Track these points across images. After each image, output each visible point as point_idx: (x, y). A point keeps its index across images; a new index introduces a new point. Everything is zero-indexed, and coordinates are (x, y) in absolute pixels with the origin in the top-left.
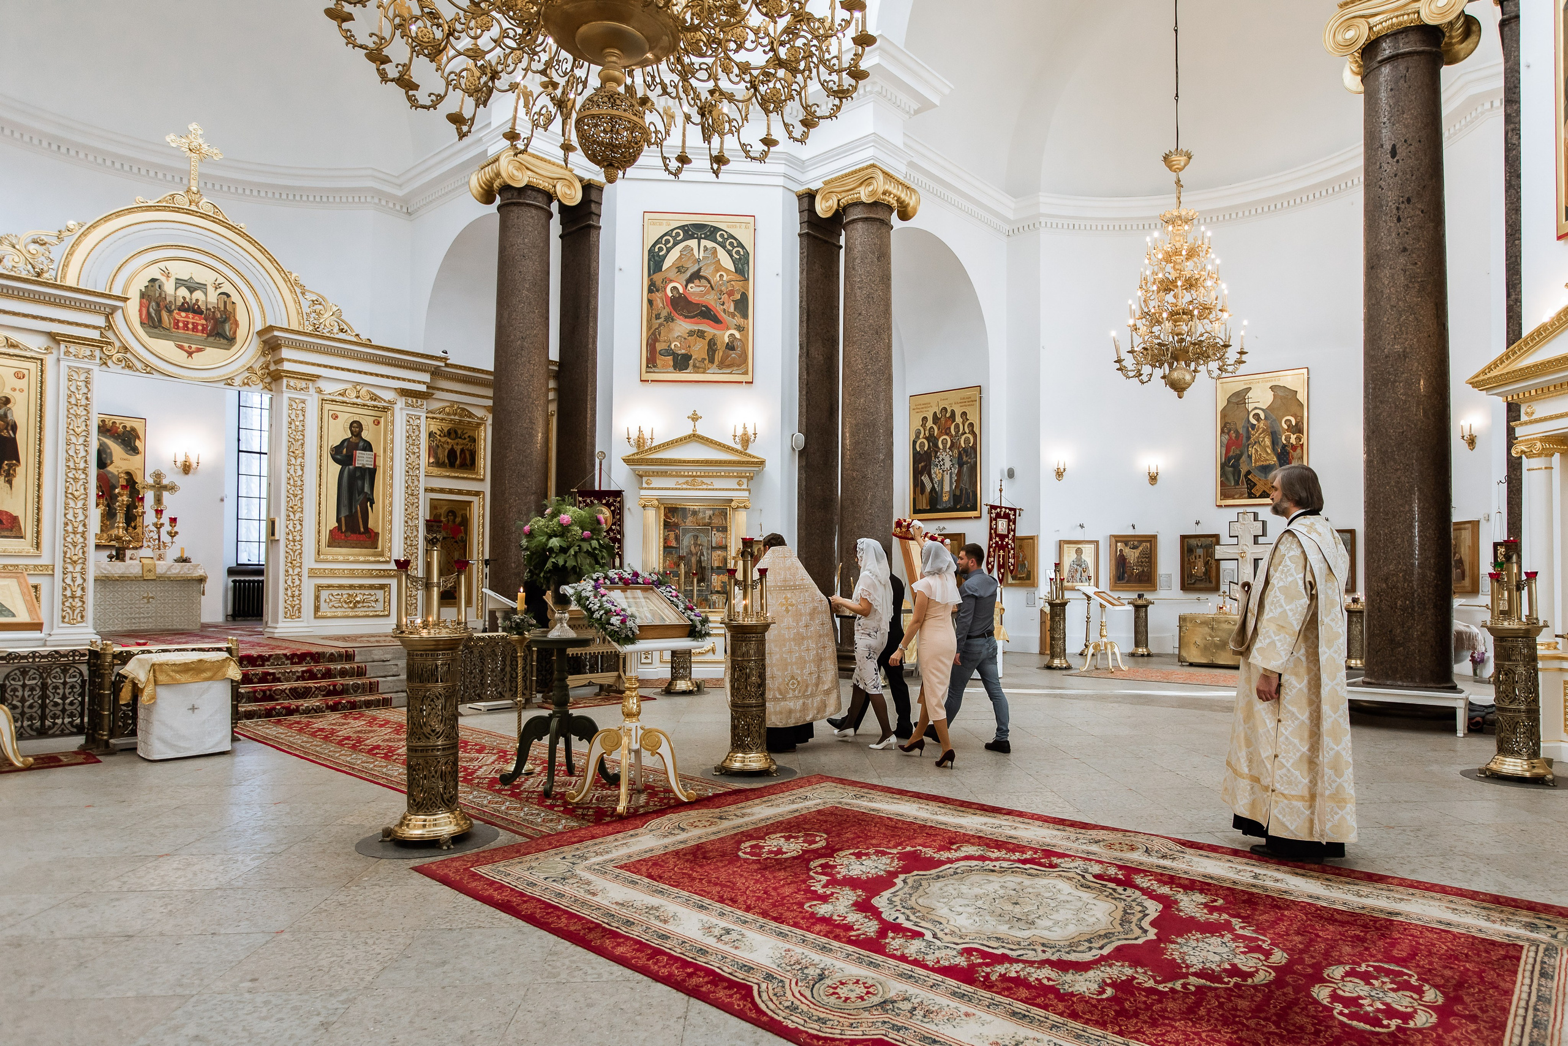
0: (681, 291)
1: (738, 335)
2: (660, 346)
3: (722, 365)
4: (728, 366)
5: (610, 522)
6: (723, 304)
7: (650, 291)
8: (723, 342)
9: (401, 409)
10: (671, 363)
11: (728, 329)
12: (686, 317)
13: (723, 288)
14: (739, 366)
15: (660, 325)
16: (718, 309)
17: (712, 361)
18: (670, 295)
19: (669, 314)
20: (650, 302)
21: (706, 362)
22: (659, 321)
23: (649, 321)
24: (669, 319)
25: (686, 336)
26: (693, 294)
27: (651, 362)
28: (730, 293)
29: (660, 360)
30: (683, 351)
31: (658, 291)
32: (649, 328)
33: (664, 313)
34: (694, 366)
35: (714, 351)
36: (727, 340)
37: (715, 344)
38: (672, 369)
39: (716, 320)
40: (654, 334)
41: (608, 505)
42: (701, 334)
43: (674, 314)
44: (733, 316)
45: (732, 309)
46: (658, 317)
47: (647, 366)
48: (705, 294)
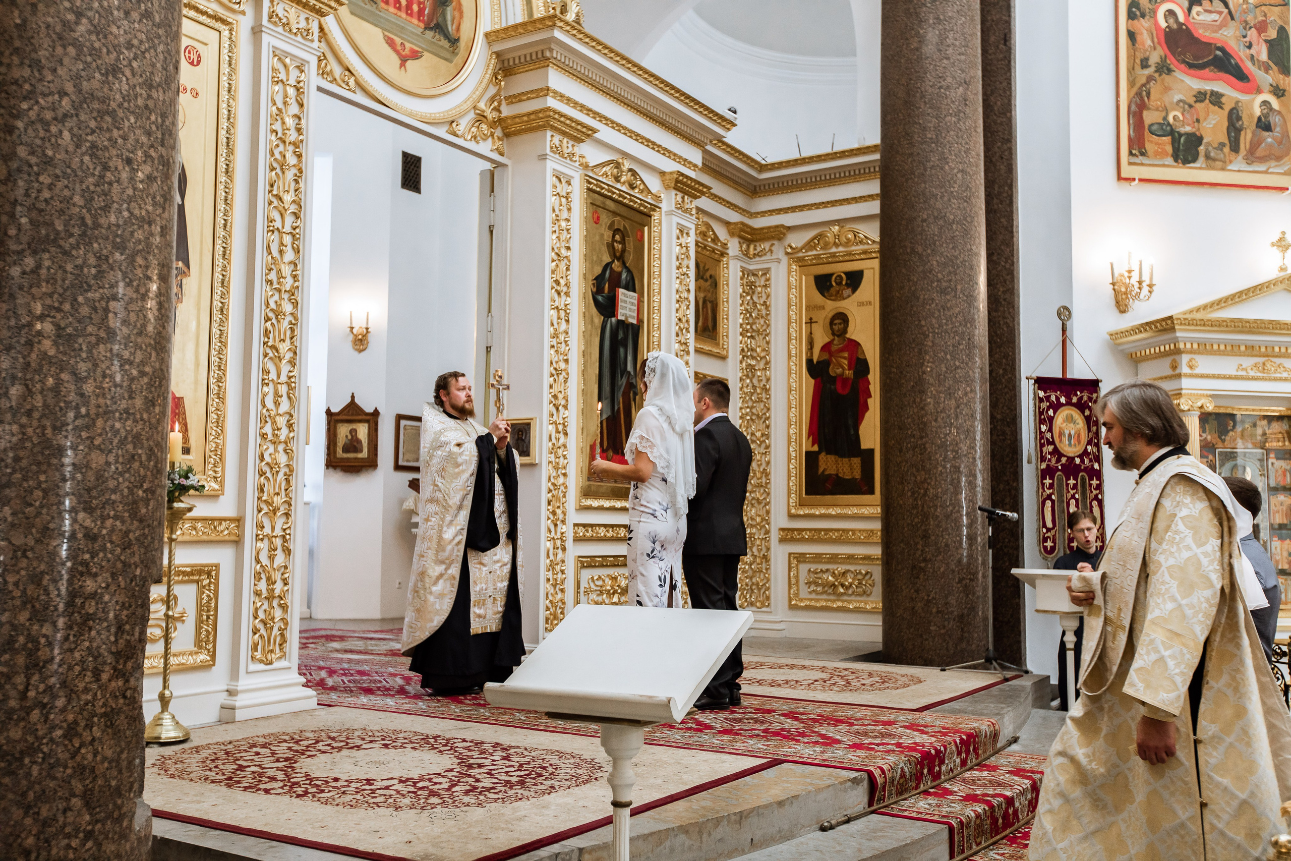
0: (1181, 18)
1: (1275, 103)
2: (1149, 117)
3: (1252, 157)
4: (1262, 159)
5: (1084, 439)
6: (1250, 46)
7: (1131, 16)
8: (1251, 116)
9: (670, 213)
10: (1169, 149)
11: (1259, 91)
12: (1191, 66)
13: (1250, 18)
14: (1278, 158)
15: (1150, 79)
16: (1240, 53)
17: (1235, 148)
18: (1163, 24)
19: (1163, 59)
20: (1131, 35)
21: (1227, 150)
22: (1147, 72)
23: (1131, 70)
24: (1163, 69)
25: (1191, 100)
26: (1203, 25)
27: (1137, 147)
28: (1261, 28)
29: (1152, 143)
30: (1188, 129)
31: (1143, 16)
32: (1131, 83)
33: (1155, 58)
34: (1208, 157)
35: (1238, 131)
36: (1257, 112)
37: (1239, 118)
38: (1170, 161)
39: (1239, 75)
40: (1139, 94)
41: (1081, 406)
42: (1216, 99)
43: (1171, 61)
44: (1267, 69)
45: (1264, 57)
46: (1145, 64)
47: (1131, 154)
48: (1221, 27)
